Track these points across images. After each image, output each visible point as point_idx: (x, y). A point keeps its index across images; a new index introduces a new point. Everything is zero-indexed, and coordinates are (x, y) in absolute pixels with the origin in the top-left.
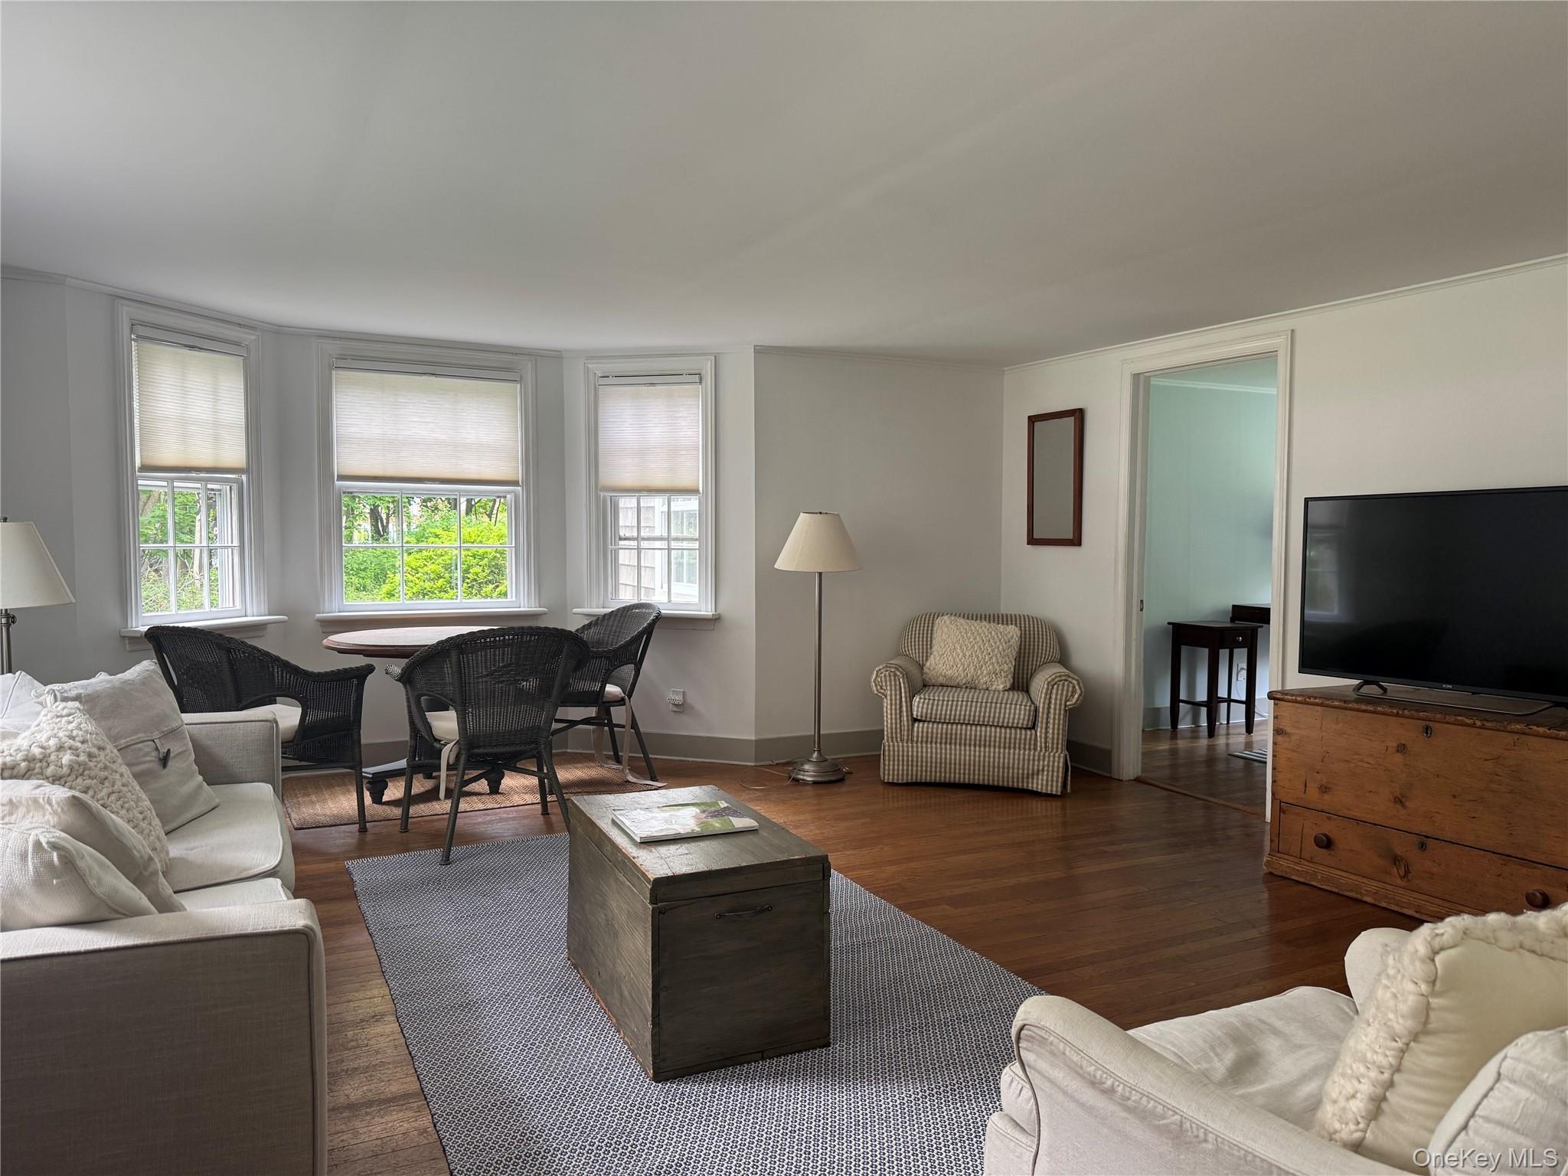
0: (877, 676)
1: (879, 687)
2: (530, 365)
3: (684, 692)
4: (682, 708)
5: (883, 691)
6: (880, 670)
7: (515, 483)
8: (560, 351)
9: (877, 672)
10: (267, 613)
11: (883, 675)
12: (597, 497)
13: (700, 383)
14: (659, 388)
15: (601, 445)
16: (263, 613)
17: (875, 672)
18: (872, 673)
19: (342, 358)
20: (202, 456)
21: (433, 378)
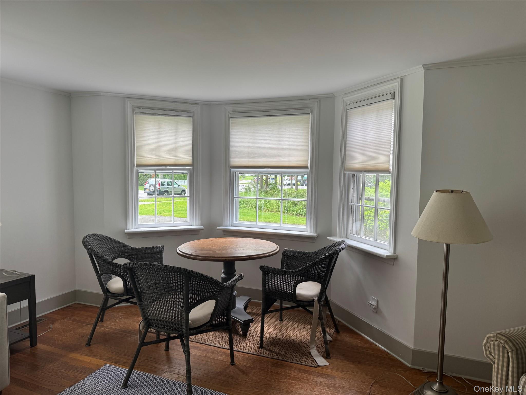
0: (487, 342)
1: (488, 352)
2: (316, 104)
3: (378, 300)
4: (377, 309)
5: (491, 357)
6: (490, 337)
7: (306, 167)
8: (333, 94)
9: (488, 338)
10: (200, 225)
11: (492, 343)
12: (345, 174)
13: (394, 99)
14: (373, 106)
15: (348, 145)
16: (198, 225)
17: (486, 338)
18: (484, 339)
19: (234, 112)
20: (168, 158)
21: (270, 118)
